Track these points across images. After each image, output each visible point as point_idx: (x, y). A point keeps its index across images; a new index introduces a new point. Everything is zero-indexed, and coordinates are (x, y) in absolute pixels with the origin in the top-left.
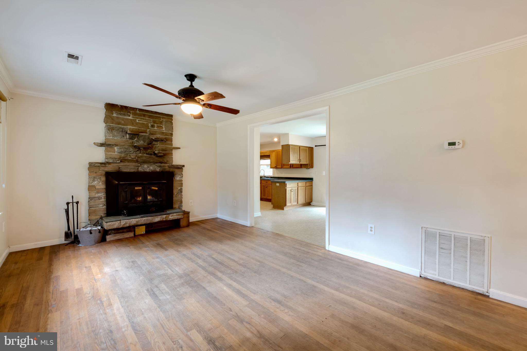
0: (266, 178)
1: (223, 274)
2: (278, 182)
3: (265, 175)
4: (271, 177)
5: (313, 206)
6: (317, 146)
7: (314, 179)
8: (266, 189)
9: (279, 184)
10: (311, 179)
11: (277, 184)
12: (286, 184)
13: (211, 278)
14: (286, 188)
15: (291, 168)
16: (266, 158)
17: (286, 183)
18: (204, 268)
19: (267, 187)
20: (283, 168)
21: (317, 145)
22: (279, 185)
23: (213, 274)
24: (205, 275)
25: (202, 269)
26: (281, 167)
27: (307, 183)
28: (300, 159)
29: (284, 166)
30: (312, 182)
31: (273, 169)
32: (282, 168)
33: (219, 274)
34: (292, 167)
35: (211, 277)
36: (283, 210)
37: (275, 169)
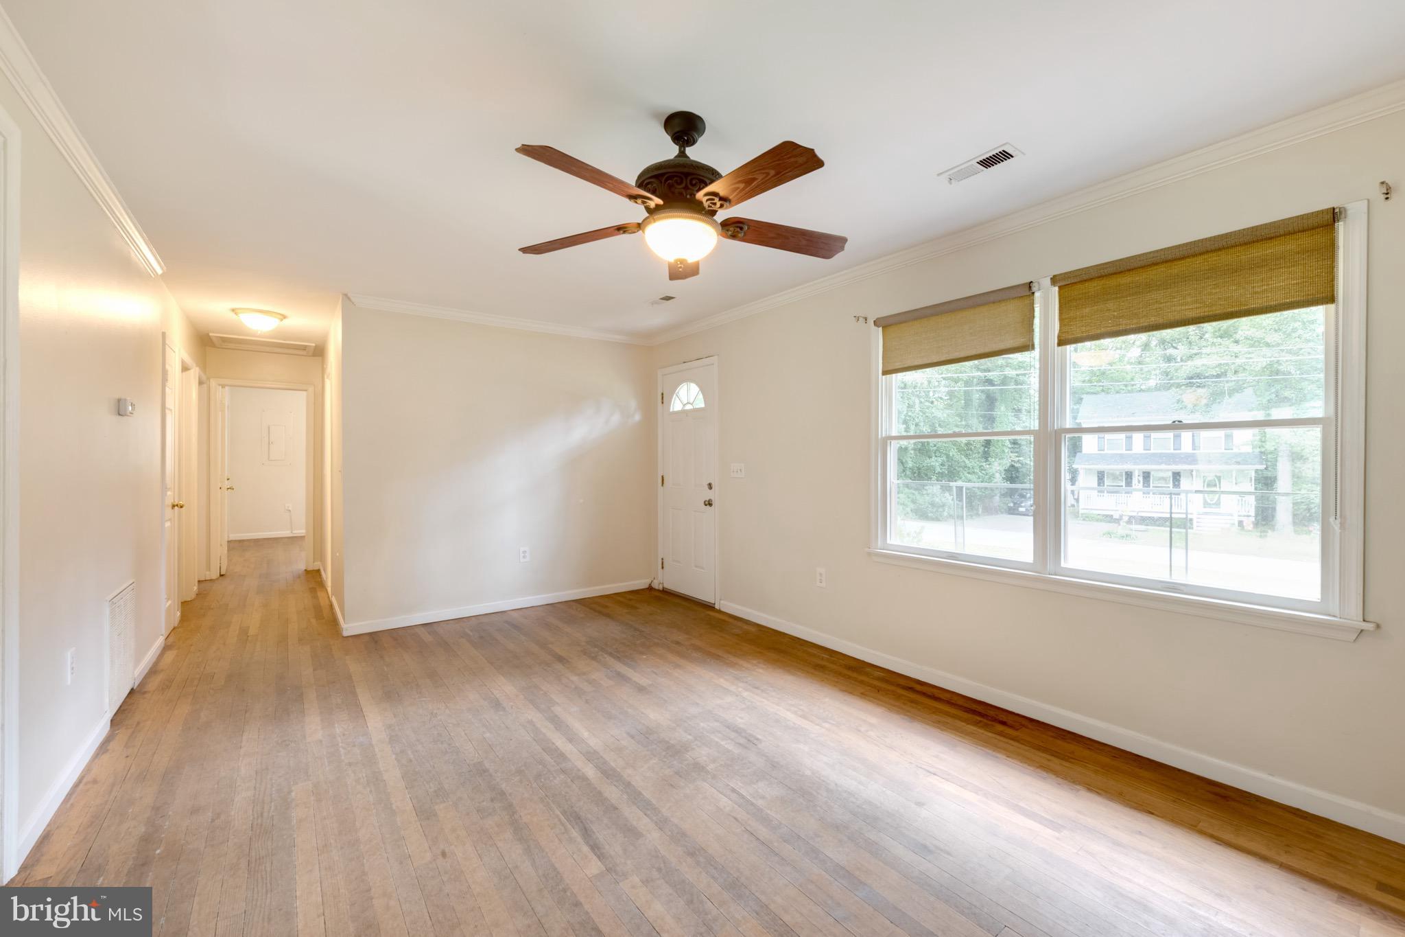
1: (579, 770)
13: (615, 762)
18: (635, 796)
23: (609, 774)
24: (629, 771)
25: (640, 793)
33: (590, 772)
35: (613, 764)
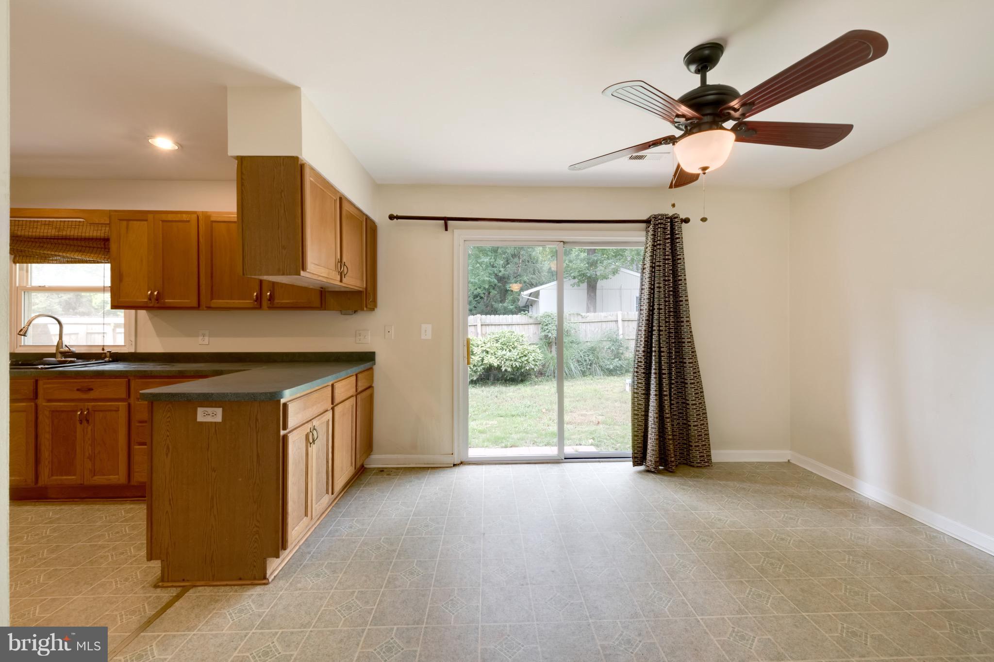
0: (79, 367)
2: (208, 400)
3: (67, 341)
4: (116, 357)
5: (382, 470)
6: (398, 217)
7: (378, 358)
8: (79, 427)
9: (219, 411)
10: (368, 358)
11: (200, 411)
12: (285, 405)
14: (282, 433)
15: (260, 307)
16: (77, 256)
17: (283, 401)
19: (85, 419)
20: (209, 308)
21: (400, 214)
22: (219, 418)
26: (195, 304)
27: (360, 376)
28: (344, 260)
29: (212, 299)
30: (371, 369)
31: (133, 312)
32: (198, 307)
34: (265, 303)
36: (258, 590)
37: (142, 313)
